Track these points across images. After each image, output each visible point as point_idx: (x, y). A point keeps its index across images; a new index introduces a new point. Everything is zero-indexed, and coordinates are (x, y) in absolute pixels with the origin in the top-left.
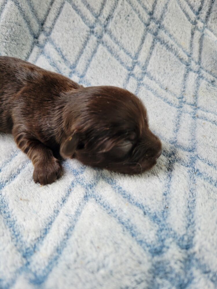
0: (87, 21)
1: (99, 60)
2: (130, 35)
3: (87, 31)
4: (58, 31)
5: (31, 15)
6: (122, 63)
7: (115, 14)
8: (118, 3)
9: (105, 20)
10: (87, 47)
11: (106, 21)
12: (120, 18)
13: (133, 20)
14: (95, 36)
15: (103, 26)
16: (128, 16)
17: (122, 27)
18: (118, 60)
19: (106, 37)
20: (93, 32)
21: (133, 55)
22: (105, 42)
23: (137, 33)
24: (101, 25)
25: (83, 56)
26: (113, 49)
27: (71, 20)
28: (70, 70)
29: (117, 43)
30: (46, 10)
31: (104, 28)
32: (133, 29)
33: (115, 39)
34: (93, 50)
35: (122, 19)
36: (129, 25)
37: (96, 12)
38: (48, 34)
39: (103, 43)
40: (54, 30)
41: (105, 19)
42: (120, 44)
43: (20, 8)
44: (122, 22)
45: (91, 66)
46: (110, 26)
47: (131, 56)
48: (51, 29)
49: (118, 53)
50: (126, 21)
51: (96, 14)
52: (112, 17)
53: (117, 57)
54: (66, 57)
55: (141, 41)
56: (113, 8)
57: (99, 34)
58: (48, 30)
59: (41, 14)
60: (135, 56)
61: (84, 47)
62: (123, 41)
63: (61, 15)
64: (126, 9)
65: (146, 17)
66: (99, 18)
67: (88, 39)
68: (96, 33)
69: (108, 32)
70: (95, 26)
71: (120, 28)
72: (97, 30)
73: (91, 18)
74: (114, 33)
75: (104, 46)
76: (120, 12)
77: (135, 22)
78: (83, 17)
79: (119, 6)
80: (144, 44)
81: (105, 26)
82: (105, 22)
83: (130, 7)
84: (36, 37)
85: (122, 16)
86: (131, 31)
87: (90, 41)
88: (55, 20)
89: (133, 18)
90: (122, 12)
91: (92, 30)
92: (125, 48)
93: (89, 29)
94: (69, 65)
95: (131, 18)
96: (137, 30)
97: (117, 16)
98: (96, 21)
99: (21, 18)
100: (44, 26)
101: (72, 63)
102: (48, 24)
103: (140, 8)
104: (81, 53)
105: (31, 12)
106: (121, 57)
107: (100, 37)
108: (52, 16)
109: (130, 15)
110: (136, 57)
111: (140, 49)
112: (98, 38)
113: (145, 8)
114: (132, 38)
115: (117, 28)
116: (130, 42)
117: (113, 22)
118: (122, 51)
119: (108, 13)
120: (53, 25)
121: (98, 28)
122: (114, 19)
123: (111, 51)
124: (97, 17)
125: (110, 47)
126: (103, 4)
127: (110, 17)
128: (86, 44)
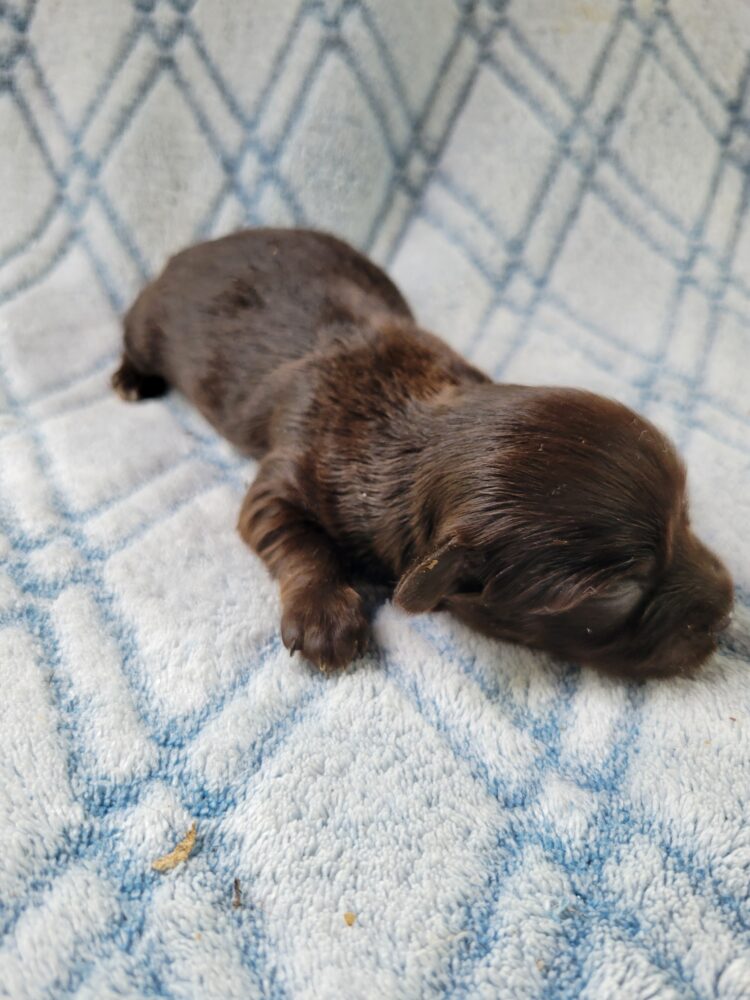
0: (552, 119)
3: (550, 147)
6: (658, 248)
7: (632, 105)
9: (600, 121)
11: (606, 127)
13: (685, 126)
14: (576, 165)
15: (596, 138)
19: (605, 172)
20: (567, 152)
21: (689, 222)
22: (602, 188)
24: (589, 134)
26: (626, 209)
27: (498, 119)
29: (639, 190)
31: (597, 146)
33: (631, 180)
34: (568, 209)
35: (650, 121)
36: (670, 138)
37: (574, 95)
38: (433, 158)
39: (596, 188)
41: (602, 118)
43: (361, 77)
44: (651, 130)
46: (619, 140)
47: (681, 227)
48: (443, 142)
49: (643, 219)
50: (662, 127)
51: (574, 103)
52: (623, 116)
53: (642, 231)
56: (624, 91)
57: (585, 160)
58: (430, 146)
64: (661, 93)
65: (721, 118)
66: (584, 113)
67: (553, 170)
68: (578, 156)
70: (572, 135)
71: (646, 146)
72: (579, 148)
73: (564, 113)
75: (600, 199)
76: (645, 101)
77: (689, 132)
79: (642, 86)
81: (602, 141)
82: (601, 128)
83: (671, 87)
85: (650, 114)
86: (678, 157)
89: (682, 120)
90: (650, 101)
91: (565, 144)
93: (555, 142)
95: (676, 121)
97: (636, 112)
98: (575, 122)
99: (361, 104)
100: (422, 135)
102: (434, 128)
103: (703, 90)
106: (650, 231)
107: (589, 170)
109: (675, 112)
112: (584, 171)
113: (717, 91)
114: (682, 178)
115: (637, 148)
116: (676, 189)
117: (625, 131)
118: (654, 215)
119: (610, 102)
121: (582, 142)
122: (628, 120)
123: (619, 211)
124: (578, 111)
125: (616, 204)
126: (596, 76)
127: (615, 115)
128: (546, 183)
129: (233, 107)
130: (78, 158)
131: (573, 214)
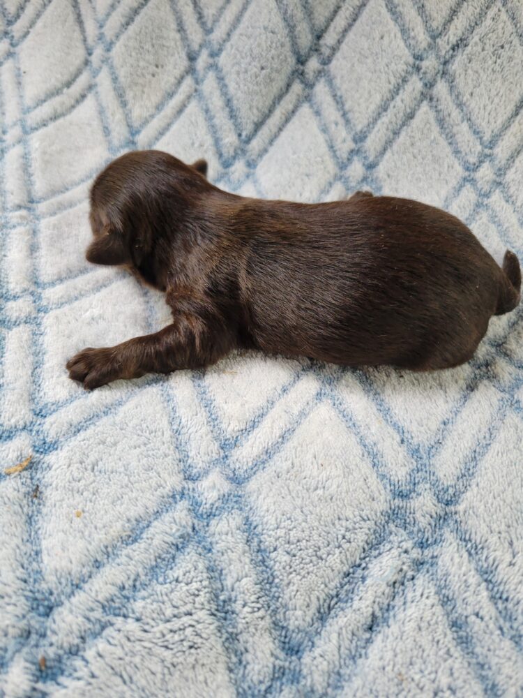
0: (412, 42)
1: (413, 137)
2: (494, 92)
3: (407, 64)
4: (345, 58)
5: (299, 14)
6: (457, 152)
8: (486, 13)
9: (448, 48)
10: (398, 99)
11: (451, 52)
12: (483, 50)
14: (421, 79)
15: (442, 60)
16: (502, 47)
17: (481, 71)
18: (450, 144)
19: (441, 88)
20: (418, 69)
21: (487, 137)
22: (435, 100)
23: (510, 90)
24: (438, 57)
25: (385, 119)
26: (447, 119)
27: (377, 35)
28: (353, 146)
29: (460, 105)
30: (332, 8)
31: (441, 66)
32: (504, 79)
33: (457, 97)
34: (409, 111)
35: (485, 52)
36: (497, 68)
37: (434, 25)
38: (326, 60)
39: (431, 99)
40: (338, 55)
41: (450, 45)
42: (465, 109)
44: (484, 60)
45: (395, 147)
46: (456, 66)
47: (481, 138)
48: (334, 50)
49: (455, 130)
50: (494, 58)
51: (433, 31)
52: (466, 46)
53: (451, 138)
54: (350, 116)
55: (514, 109)
56: (473, 24)
57: (429, 76)
58: (326, 52)
59: (321, 16)
60: (490, 139)
61: (393, 98)
62: (473, 104)
63: (358, 23)
64: (500, 31)
66: (438, 40)
67: (404, 80)
68: (425, 73)
69: (447, 77)
70: (425, 56)
71: (477, 72)
72: (427, 68)
73: (422, 38)
74: (460, 82)
75: (431, 107)
76: (486, 34)
77: (512, 64)
78: (404, 31)
80: (519, 117)
81: (445, 63)
82: (448, 52)
84: (301, 61)
85: (487, 47)
86: (498, 83)
87: (408, 88)
88: (346, 31)
89: (510, 54)
90: (490, 35)
91: (417, 62)
92: (473, 118)
93: (411, 60)
94: (353, 133)
95: (505, 54)
96: (512, 83)
97: (476, 44)
98: (430, 46)
100: (321, 42)
101: (359, 128)
102: (330, 39)
104: (384, 108)
105: (300, 8)
106: (459, 138)
107: (430, 85)
108: (340, 22)
109: (507, 46)
110: (492, 144)
111: (506, 127)
112: (426, 85)
114: (496, 100)
115: (470, 72)
116: (489, 108)
117: (465, 56)
118: (465, 127)
119: (459, 33)
120: (339, 42)
121: (430, 64)
122: (469, 48)
123: (441, 122)
124: (434, 38)
125: (441, 113)
126: (454, 12)
127: (460, 44)
128: (396, 90)
129: (200, 17)
130: (101, 37)
131: (411, 116)
